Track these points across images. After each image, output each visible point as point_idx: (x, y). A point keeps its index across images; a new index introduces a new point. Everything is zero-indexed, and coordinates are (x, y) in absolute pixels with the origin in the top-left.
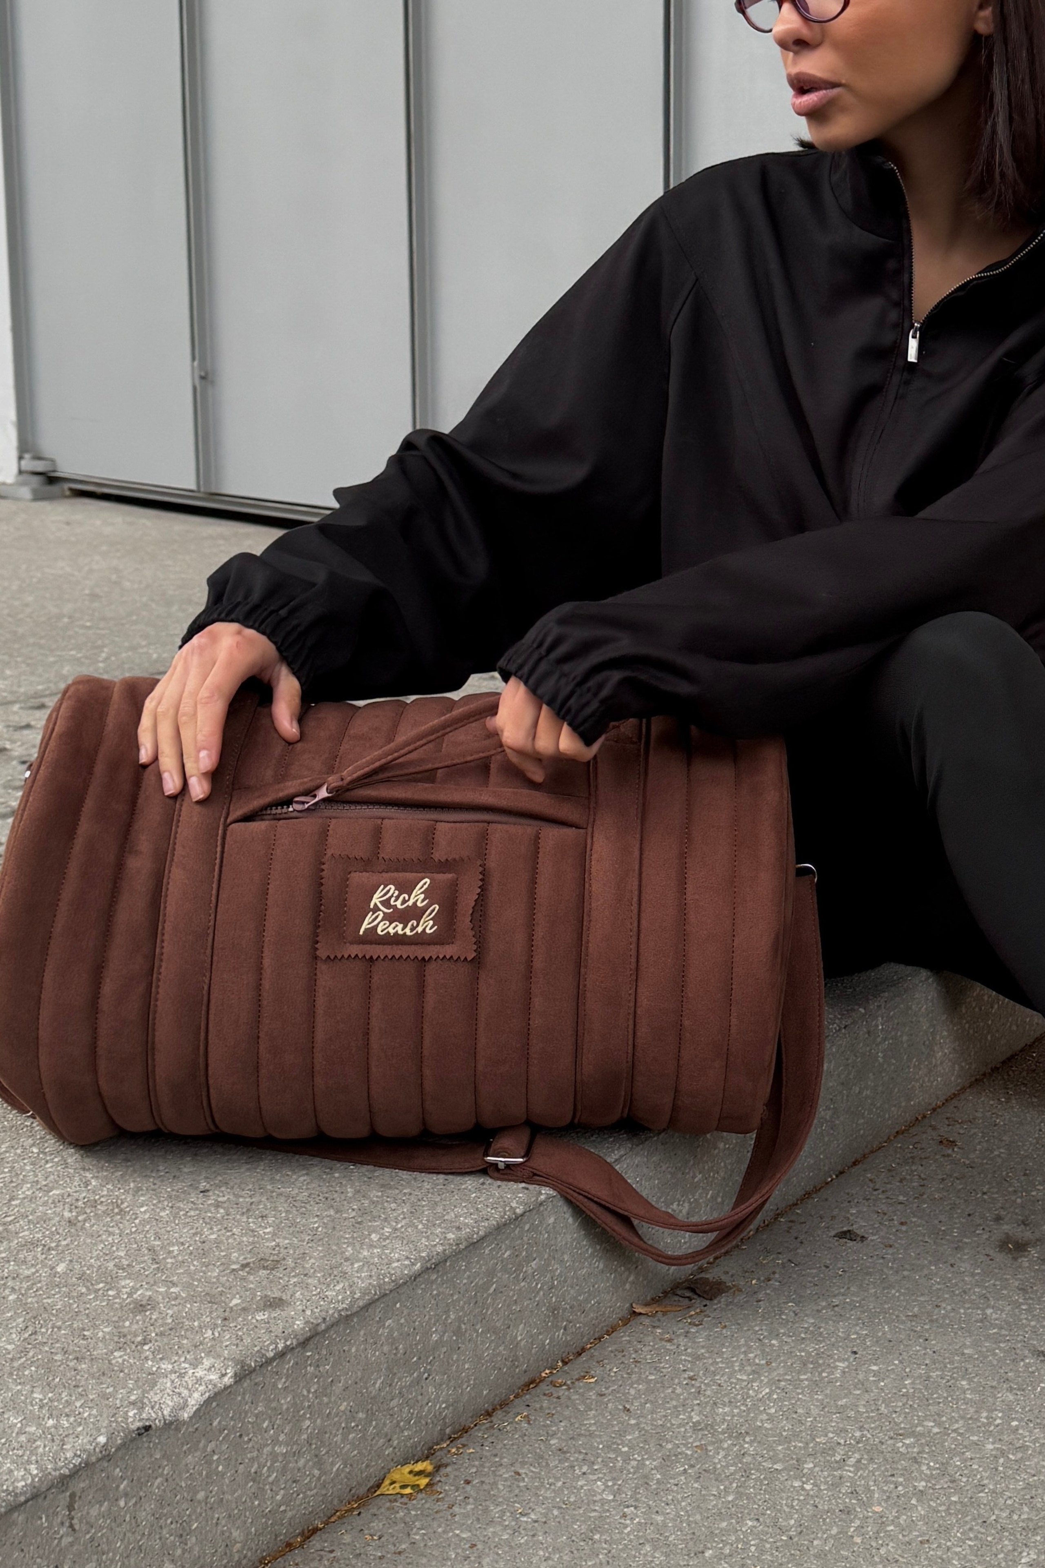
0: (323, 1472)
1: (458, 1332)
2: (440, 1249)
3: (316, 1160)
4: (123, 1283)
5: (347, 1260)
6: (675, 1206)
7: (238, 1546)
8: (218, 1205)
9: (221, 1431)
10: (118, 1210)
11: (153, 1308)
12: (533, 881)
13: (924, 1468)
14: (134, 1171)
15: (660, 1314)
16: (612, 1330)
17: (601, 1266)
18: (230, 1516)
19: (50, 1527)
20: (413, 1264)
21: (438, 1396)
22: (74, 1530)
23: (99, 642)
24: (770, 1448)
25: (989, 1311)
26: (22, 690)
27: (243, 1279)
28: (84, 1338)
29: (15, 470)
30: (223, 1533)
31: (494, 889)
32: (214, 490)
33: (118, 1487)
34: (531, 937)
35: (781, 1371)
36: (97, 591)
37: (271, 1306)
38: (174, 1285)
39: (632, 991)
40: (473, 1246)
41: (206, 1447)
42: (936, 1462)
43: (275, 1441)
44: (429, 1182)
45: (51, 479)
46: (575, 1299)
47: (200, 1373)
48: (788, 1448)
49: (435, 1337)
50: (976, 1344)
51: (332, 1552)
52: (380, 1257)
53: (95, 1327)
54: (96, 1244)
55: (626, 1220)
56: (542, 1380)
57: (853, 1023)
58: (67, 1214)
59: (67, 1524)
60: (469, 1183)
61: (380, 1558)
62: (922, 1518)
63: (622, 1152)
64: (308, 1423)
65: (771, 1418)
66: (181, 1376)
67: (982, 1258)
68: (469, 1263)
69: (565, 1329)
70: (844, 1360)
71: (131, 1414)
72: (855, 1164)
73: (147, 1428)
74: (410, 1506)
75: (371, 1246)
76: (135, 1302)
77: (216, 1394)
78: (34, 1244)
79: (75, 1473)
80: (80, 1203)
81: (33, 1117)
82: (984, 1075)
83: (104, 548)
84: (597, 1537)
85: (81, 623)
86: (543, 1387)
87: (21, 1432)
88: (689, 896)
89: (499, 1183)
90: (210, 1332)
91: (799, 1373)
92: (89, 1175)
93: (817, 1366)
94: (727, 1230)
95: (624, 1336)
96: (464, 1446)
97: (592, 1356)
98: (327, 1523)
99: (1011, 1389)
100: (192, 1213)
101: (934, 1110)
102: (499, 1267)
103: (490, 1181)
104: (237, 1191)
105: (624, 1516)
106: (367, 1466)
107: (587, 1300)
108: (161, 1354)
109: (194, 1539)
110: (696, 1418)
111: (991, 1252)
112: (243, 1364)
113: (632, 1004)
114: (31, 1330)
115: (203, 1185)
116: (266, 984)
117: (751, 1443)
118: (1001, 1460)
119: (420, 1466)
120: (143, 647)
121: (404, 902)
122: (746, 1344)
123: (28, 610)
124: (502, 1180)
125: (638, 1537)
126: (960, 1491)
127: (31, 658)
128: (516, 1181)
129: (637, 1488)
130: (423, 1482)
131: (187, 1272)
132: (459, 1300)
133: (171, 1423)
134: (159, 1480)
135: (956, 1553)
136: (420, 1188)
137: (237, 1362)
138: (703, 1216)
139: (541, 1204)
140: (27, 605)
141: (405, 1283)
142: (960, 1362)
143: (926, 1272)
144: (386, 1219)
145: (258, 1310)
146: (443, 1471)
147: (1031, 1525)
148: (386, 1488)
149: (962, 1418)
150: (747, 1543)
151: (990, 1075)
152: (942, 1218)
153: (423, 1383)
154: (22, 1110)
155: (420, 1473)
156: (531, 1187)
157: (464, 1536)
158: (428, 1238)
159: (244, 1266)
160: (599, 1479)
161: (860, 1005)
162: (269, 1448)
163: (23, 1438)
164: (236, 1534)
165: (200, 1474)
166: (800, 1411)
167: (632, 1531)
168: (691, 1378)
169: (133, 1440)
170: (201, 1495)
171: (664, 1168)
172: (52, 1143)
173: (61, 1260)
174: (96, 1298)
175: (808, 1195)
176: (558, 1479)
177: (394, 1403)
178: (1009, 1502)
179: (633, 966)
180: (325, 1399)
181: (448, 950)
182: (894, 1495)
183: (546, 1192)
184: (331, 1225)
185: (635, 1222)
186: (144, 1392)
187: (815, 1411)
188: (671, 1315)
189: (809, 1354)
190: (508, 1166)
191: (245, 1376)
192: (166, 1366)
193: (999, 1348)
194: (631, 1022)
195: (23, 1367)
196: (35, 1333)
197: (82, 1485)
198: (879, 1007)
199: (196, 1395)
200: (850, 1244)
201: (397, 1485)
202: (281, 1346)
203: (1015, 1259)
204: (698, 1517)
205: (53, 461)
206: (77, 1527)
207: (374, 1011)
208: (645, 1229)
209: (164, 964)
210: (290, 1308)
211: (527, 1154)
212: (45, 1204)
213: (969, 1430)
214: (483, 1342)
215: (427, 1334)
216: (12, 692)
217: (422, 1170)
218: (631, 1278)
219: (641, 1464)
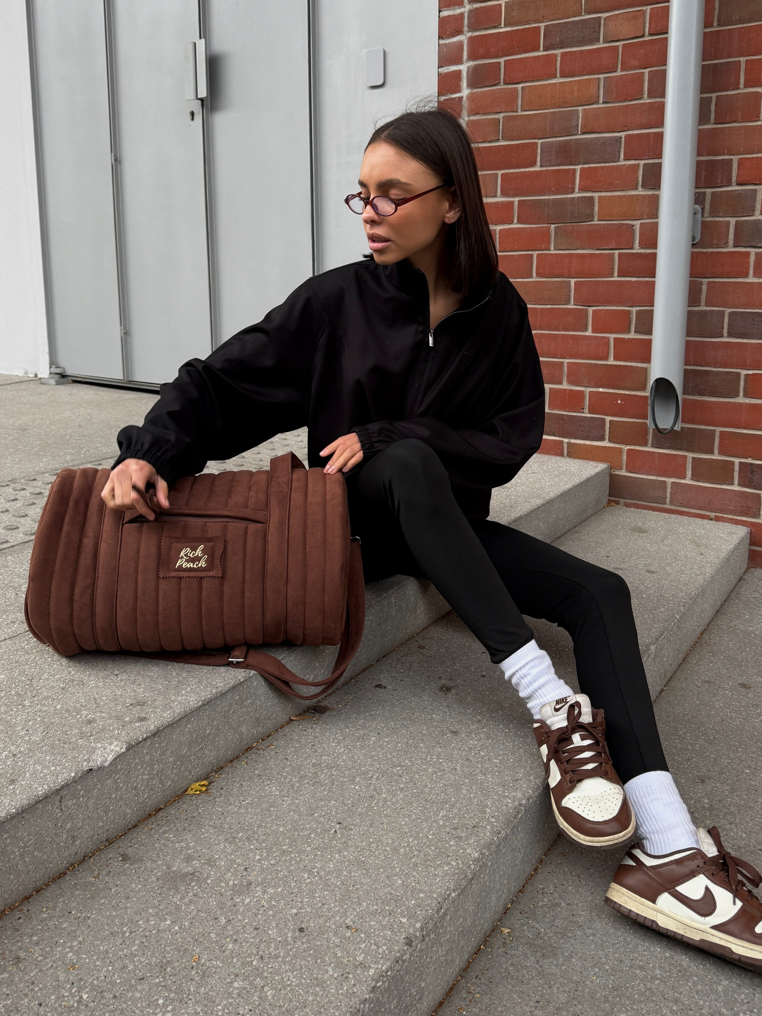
0: (163, 786)
1: (217, 729)
2: (209, 696)
3: (162, 661)
4: (83, 712)
5: (172, 701)
6: (307, 676)
7: (129, 816)
8: (122, 680)
9: (121, 770)
10: (82, 683)
11: (95, 722)
12: (245, 545)
13: (404, 779)
14: (89, 667)
15: (301, 720)
16: (282, 727)
17: (277, 701)
18: (125, 804)
19: (52, 810)
20: (198, 703)
21: (210, 755)
22: (62, 810)
23: (82, 446)
24: (343, 772)
25: (434, 716)
26: (50, 467)
27: (131, 710)
28: (67, 735)
29: (48, 373)
30: (123, 810)
31: (229, 548)
32: (131, 379)
33: (79, 793)
34: (244, 568)
35: (349, 742)
36: (82, 424)
37: (141, 720)
38: (103, 712)
39: (285, 588)
40: (223, 695)
41: (115, 777)
42: (409, 776)
43: (143, 774)
44: (206, 669)
45: (63, 376)
46: (267, 715)
47: (112, 747)
48: (350, 772)
49: (208, 731)
50: (428, 729)
51: (167, 817)
52: (185, 700)
53: (72, 730)
54: (72, 697)
55: (286, 683)
56: (253, 747)
57: (382, 600)
58: (62, 685)
59: (59, 808)
60: (222, 669)
61: (186, 819)
62: (402, 799)
63: (285, 655)
64: (156, 766)
65: (344, 761)
66: (105, 749)
67: (433, 694)
68: (221, 702)
69: (262, 727)
70: (374, 737)
71: (85, 764)
72: (384, 657)
73: (91, 770)
74: (198, 798)
75: (182, 696)
76: (88, 720)
77: (119, 756)
78: (48, 697)
79: (62, 788)
80: (67, 681)
81: (49, 646)
82: (439, 619)
83: (85, 405)
84: (272, 809)
85: (74, 438)
86: (253, 750)
87: (41, 772)
88: (307, 550)
89: (234, 669)
90: (117, 731)
91: (356, 742)
92: (71, 669)
93: (363, 739)
94: (328, 685)
95: (287, 729)
96: (221, 774)
97: (274, 737)
98: (165, 806)
99: (440, 747)
100: (111, 684)
101: (417, 634)
102: (234, 703)
103: (231, 668)
104: (130, 674)
105: (283, 801)
106: (182, 783)
107: (272, 715)
108: (97, 740)
109: (111, 813)
110: (314, 761)
111: (436, 692)
112: (129, 744)
113: (285, 593)
114: (46, 732)
115: (116, 672)
116: (139, 588)
117: (335, 771)
118: (435, 775)
119: (203, 783)
120: (99, 447)
121: (193, 554)
122: (336, 731)
123: (53, 433)
124: (235, 668)
125: (288, 809)
126: (417, 788)
127: (53, 453)
128: (241, 668)
129: (289, 789)
130: (204, 789)
131: (109, 708)
132: (218, 716)
133: (101, 768)
134: (96, 790)
135: (414, 813)
136: (202, 672)
137: (127, 743)
138: (319, 679)
139: (251, 677)
140: (52, 430)
141: (195, 710)
142: (421, 736)
143: (410, 700)
144: (188, 685)
145: (136, 722)
146: (212, 784)
147: (445, 801)
148: (190, 792)
149: (420, 759)
150: (331, 810)
151: (441, 618)
152: (418, 678)
153: (204, 750)
154: (45, 643)
155: (202, 786)
156: (247, 670)
157: (219, 810)
158: (205, 692)
159: (131, 705)
160: (274, 786)
161: (385, 593)
162: (141, 777)
163: (42, 775)
164: (128, 811)
165: (113, 787)
166: (356, 757)
167: (286, 806)
168: (313, 746)
169: (85, 774)
170: (114, 796)
171: (302, 661)
172: (56, 656)
173: (59, 704)
174: (72, 719)
175: (364, 670)
176: (257, 787)
177: (192, 758)
178: (437, 792)
179: (285, 578)
180: (164, 757)
181: (211, 573)
182: (391, 790)
183: (253, 672)
184: (166, 687)
185: (291, 684)
186: (90, 755)
187: (362, 758)
188: (306, 720)
189: (360, 734)
190: (238, 662)
191: (130, 748)
192: (99, 745)
193: (437, 730)
194: (285, 601)
195: (43, 746)
196: (48, 733)
197: (65, 793)
198: (393, 593)
199: (111, 756)
200: (380, 690)
201: (194, 790)
202: (145, 736)
203: (446, 694)
204: (312, 801)
205: (64, 368)
206: (63, 809)
207: (182, 598)
208: (294, 686)
209: (99, 581)
210: (149, 721)
211: (245, 657)
212: (53, 681)
213: (423, 763)
214: (228, 733)
215: (205, 730)
216: (46, 468)
217: (204, 664)
218: (290, 706)
219: (291, 780)
